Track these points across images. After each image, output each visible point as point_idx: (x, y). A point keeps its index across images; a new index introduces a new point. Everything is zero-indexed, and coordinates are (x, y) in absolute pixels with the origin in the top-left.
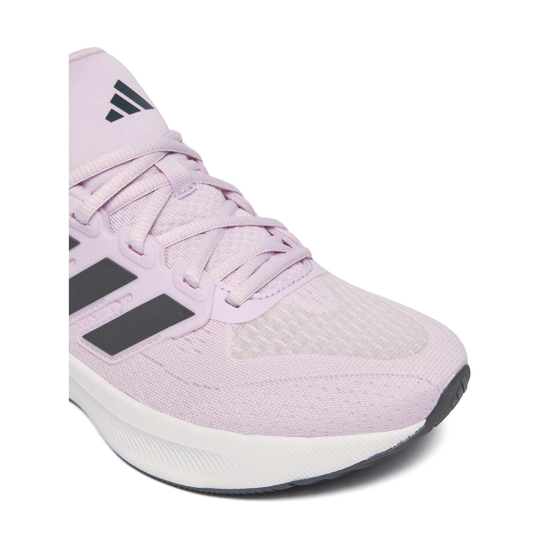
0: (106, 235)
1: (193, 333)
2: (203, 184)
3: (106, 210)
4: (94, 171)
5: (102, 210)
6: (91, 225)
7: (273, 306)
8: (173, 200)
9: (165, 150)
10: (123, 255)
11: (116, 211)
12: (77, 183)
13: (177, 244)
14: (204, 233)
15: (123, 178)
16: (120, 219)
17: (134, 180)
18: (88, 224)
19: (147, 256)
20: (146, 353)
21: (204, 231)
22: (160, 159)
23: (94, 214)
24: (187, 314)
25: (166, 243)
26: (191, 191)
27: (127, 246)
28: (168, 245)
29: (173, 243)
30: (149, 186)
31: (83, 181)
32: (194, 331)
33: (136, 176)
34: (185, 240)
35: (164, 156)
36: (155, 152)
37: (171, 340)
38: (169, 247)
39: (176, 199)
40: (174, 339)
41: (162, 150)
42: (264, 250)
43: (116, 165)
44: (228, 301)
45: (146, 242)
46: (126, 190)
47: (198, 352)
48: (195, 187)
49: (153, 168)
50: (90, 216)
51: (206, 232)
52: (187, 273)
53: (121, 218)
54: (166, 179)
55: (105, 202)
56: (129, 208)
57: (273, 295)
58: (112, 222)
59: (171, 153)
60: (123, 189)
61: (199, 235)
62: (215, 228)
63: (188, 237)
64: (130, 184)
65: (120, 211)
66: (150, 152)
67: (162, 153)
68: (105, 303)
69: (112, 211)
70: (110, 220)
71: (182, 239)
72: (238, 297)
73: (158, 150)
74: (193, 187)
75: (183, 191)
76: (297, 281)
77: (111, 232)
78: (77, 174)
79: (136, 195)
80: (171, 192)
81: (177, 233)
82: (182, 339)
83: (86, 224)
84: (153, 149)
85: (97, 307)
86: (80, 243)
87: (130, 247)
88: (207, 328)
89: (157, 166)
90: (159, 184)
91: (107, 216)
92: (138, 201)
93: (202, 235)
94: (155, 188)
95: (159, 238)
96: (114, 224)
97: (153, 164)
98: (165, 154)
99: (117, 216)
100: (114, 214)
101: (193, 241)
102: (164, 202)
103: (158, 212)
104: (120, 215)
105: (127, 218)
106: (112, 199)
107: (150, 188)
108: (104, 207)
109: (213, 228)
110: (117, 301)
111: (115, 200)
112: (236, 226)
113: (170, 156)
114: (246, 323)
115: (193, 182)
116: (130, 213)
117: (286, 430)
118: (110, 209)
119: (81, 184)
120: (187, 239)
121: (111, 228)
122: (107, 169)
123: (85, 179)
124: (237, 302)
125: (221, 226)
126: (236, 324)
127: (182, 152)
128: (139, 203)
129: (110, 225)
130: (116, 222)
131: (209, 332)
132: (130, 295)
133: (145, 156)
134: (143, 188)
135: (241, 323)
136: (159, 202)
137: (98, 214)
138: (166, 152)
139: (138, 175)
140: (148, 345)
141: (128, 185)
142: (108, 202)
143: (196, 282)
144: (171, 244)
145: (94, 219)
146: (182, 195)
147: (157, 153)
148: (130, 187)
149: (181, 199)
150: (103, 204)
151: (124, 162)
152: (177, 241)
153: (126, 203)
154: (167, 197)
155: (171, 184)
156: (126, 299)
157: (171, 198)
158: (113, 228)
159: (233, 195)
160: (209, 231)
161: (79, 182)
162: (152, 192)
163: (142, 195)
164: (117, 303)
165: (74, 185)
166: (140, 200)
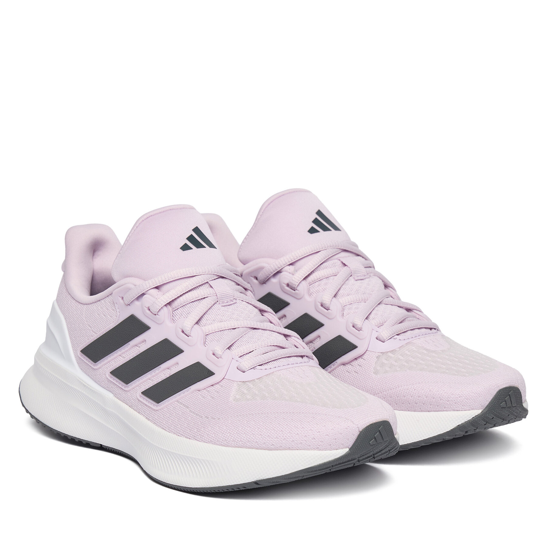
0: (168, 323)
1: (212, 386)
2: (242, 301)
3: (172, 307)
4: (167, 279)
5: (168, 306)
6: (159, 315)
7: (268, 374)
8: (217, 306)
9: (218, 274)
10: (178, 337)
11: (178, 308)
12: (154, 287)
13: (215, 333)
14: (235, 329)
15: (185, 286)
16: (179, 314)
17: (192, 289)
18: (157, 314)
19: (192, 337)
20: (180, 401)
21: (235, 327)
22: (213, 279)
23: (162, 308)
24: (210, 374)
25: (207, 331)
26: (232, 303)
27: (180, 330)
28: (209, 333)
29: (212, 332)
30: (202, 294)
31: (158, 286)
32: (212, 385)
33: (194, 287)
34: (220, 331)
35: (216, 278)
36: (210, 274)
37: (197, 391)
38: (209, 334)
39: (220, 306)
40: (199, 391)
41: (215, 274)
42: (274, 344)
43: (181, 277)
44: (238, 368)
45: (193, 328)
46: (187, 295)
47: (213, 398)
48: (235, 301)
49: (207, 284)
50: (160, 309)
51: (236, 328)
52: (215, 349)
53: (181, 313)
54: (214, 291)
55: (171, 301)
56: (187, 307)
57: (271, 368)
58: (174, 316)
59: (223, 277)
60: (184, 294)
61: (231, 330)
62: (243, 326)
63: (223, 329)
64: (189, 291)
65: (180, 308)
66: (206, 273)
67: (215, 276)
68: (161, 370)
69: (175, 308)
70: (173, 314)
71: (218, 330)
72: (245, 365)
73: (212, 273)
74: (234, 301)
75: (226, 302)
76: (291, 364)
77: (172, 321)
78: (155, 280)
79: (192, 299)
80: (216, 300)
81: (216, 326)
82: (204, 391)
83: (156, 314)
84: (209, 272)
85: (154, 373)
86: (150, 328)
87: (183, 332)
88: (221, 384)
89: (209, 283)
90: (209, 294)
91: (171, 311)
92: (193, 303)
93: (233, 330)
94: (206, 296)
95: (203, 328)
96: (175, 317)
97: (207, 281)
98: (218, 277)
99: (178, 312)
100: (177, 310)
101: (226, 332)
102: (210, 306)
103: (205, 311)
104: (180, 311)
105: (184, 313)
106: (175, 299)
107: (203, 295)
108: (169, 304)
109: (242, 326)
110: (168, 369)
111: (178, 300)
112: (260, 329)
113: (221, 279)
114: (247, 382)
115: (234, 298)
116: (187, 310)
117: (256, 444)
118: (174, 306)
119: (157, 288)
120: (222, 330)
121: (173, 319)
122: (176, 279)
123: (160, 284)
124: (244, 369)
125: (248, 326)
126: (240, 382)
127: (231, 279)
128: (194, 304)
129: (172, 317)
130: (177, 316)
131: (222, 386)
132: (178, 364)
133: (203, 275)
134: (198, 294)
135: (244, 382)
136: (206, 305)
137: (165, 308)
138: (218, 276)
139: (195, 286)
140: (182, 395)
141: (187, 292)
142: (173, 301)
143: (219, 354)
144: (210, 333)
145: (162, 310)
146: (225, 304)
147: (211, 275)
148: (189, 293)
149: (223, 306)
150: (169, 302)
151: (188, 276)
152: (215, 331)
153: (185, 303)
154: (213, 303)
155: (217, 296)
156: (174, 367)
157: (216, 304)
158: (174, 319)
159: (267, 314)
160: (239, 328)
161: (156, 286)
162: (203, 298)
163: (197, 299)
164: (168, 370)
165: (152, 287)
166: (194, 302)
